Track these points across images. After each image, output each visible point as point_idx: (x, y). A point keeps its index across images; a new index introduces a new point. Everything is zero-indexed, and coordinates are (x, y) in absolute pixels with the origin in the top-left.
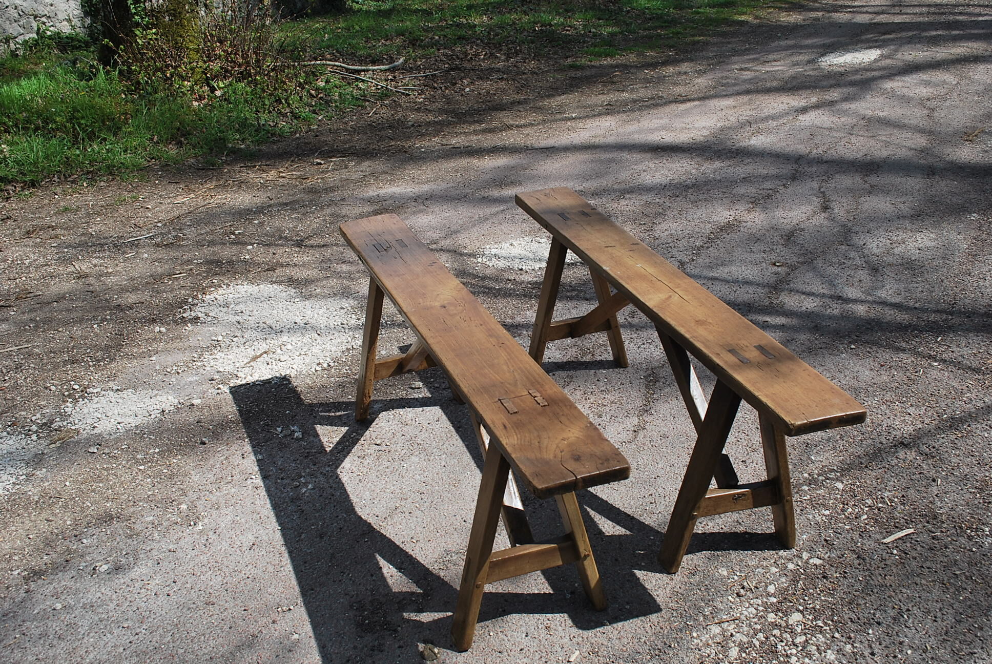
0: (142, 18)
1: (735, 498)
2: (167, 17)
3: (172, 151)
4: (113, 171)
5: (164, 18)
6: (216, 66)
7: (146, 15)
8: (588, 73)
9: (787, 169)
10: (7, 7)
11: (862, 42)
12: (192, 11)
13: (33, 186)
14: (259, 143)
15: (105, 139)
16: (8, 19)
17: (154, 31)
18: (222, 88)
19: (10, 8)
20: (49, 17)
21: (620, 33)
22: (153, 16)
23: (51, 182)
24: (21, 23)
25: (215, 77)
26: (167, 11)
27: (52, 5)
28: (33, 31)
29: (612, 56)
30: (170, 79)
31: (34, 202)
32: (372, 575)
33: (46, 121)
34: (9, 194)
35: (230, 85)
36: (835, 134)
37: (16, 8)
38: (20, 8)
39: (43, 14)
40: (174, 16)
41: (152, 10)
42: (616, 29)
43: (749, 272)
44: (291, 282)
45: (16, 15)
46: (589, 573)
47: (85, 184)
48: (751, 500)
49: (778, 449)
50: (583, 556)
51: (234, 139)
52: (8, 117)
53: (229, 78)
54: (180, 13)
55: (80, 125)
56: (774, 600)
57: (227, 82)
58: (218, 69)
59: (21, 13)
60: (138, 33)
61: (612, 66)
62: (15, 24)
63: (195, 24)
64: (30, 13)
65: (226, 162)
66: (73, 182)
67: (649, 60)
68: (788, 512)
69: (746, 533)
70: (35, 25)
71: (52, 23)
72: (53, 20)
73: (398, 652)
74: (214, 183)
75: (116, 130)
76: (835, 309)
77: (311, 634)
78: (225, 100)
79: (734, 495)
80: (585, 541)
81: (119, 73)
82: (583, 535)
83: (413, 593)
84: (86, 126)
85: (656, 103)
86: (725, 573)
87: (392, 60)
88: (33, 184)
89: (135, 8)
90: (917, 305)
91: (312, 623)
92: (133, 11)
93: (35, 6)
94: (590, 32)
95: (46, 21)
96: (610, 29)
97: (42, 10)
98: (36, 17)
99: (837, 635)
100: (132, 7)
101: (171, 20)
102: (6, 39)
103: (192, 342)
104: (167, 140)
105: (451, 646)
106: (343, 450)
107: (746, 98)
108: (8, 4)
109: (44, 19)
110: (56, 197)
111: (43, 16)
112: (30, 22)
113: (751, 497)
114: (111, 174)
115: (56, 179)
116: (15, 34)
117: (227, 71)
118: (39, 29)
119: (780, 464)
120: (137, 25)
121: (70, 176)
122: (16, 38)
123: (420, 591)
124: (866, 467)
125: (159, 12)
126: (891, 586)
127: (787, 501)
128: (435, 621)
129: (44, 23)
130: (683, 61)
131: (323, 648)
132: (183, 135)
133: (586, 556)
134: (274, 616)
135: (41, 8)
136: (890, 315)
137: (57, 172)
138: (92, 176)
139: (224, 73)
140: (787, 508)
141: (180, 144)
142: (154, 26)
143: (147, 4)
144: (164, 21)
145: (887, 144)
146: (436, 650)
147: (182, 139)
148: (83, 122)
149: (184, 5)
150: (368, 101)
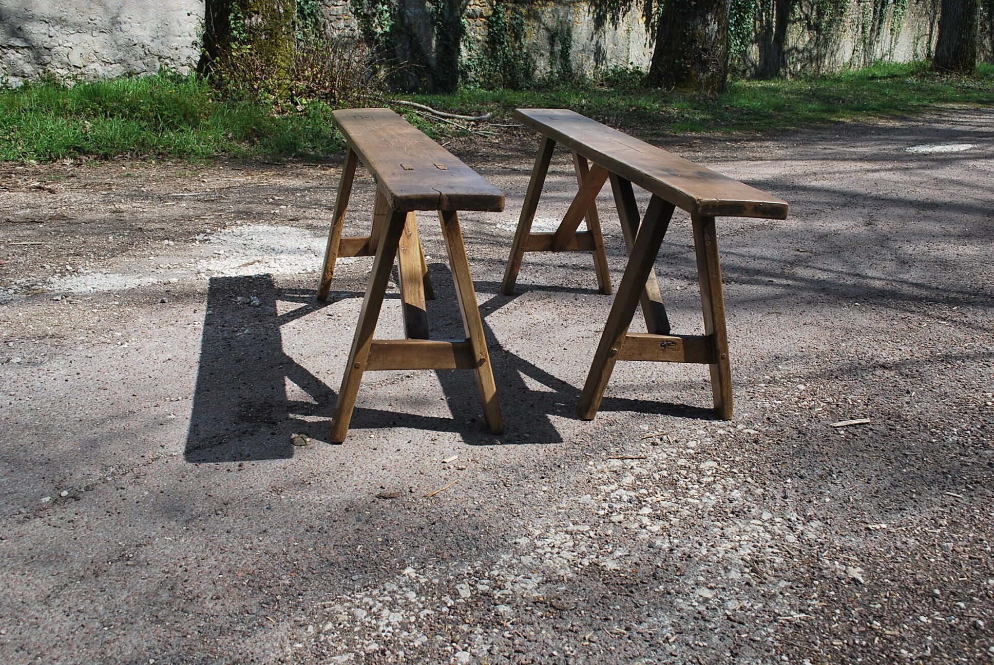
0: (240, 34)
1: (665, 345)
2: (264, 36)
3: (244, 147)
4: (182, 155)
5: (261, 36)
6: (302, 85)
7: (244, 31)
8: (670, 139)
9: (841, 200)
10: (135, 45)
11: (957, 140)
12: (289, 33)
13: (106, 159)
14: (329, 152)
15: (182, 131)
16: (134, 55)
17: (249, 46)
18: (305, 105)
19: (137, 46)
20: (173, 60)
21: (712, 120)
22: (251, 32)
23: (124, 158)
24: (145, 61)
25: (299, 94)
26: (264, 30)
27: (176, 49)
28: (156, 69)
29: (697, 131)
30: (256, 90)
31: (102, 169)
32: (273, 389)
33: (133, 111)
34: (81, 161)
35: (313, 103)
36: (900, 185)
37: (143, 47)
38: (147, 47)
39: (167, 56)
40: (271, 35)
41: (251, 27)
42: (709, 117)
43: (768, 253)
44: (310, 227)
45: (142, 53)
46: (485, 383)
47: (153, 162)
48: (682, 352)
49: (712, 290)
50: (478, 360)
51: (305, 146)
52: (100, 104)
53: (313, 97)
54: (276, 33)
55: (162, 115)
56: (692, 452)
57: (309, 100)
58: (304, 87)
59: (147, 52)
60: (234, 46)
61: (696, 138)
62: (140, 62)
63: (290, 47)
64: (156, 53)
65: (291, 162)
66: (144, 160)
67: (734, 137)
68: (723, 371)
69: (683, 405)
70: (158, 65)
71: (174, 66)
72: (176, 62)
73: (269, 437)
74: (273, 173)
75: (195, 125)
76: (850, 281)
77: (189, 417)
78: (305, 115)
79: (663, 340)
80: (481, 343)
81: (209, 79)
82: (479, 334)
83: (307, 403)
84: (168, 117)
85: (726, 160)
86: (646, 428)
87: (480, 113)
88: (106, 157)
89: (235, 23)
90: (940, 287)
91: (194, 410)
92: (233, 26)
93: (161, 47)
94: (683, 116)
95: (169, 62)
96: (703, 116)
97: (166, 52)
98: (160, 58)
99: (749, 479)
100: (232, 22)
101: (267, 39)
102: (129, 74)
103: (194, 253)
104: (240, 137)
105: (325, 439)
106: (292, 316)
107: (820, 162)
108: (136, 42)
109: (167, 61)
110: (124, 168)
111: (167, 58)
112: (154, 62)
113: (682, 347)
114: (180, 157)
115: (128, 156)
116: (139, 70)
117: (312, 91)
118: (161, 69)
119: (715, 309)
120: (235, 39)
121: (141, 155)
122: (139, 74)
123: (315, 403)
124: (836, 377)
125: (256, 30)
126: (827, 454)
127: (723, 358)
128: (319, 423)
129: (167, 65)
130: (768, 140)
131: (195, 426)
132: (257, 136)
133: (482, 361)
134: (158, 402)
135: (166, 50)
136: (906, 289)
137: (131, 150)
138: (161, 157)
139: (309, 93)
140: (723, 366)
141: (253, 143)
142: (249, 42)
143: (246, 21)
144: (260, 39)
145: (952, 195)
146: (308, 440)
147: (256, 139)
148: (165, 113)
149: (282, 26)
150: (445, 136)
